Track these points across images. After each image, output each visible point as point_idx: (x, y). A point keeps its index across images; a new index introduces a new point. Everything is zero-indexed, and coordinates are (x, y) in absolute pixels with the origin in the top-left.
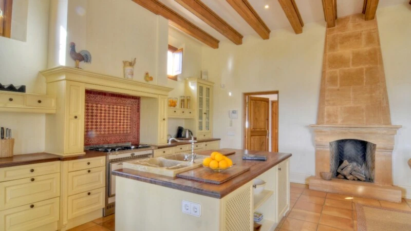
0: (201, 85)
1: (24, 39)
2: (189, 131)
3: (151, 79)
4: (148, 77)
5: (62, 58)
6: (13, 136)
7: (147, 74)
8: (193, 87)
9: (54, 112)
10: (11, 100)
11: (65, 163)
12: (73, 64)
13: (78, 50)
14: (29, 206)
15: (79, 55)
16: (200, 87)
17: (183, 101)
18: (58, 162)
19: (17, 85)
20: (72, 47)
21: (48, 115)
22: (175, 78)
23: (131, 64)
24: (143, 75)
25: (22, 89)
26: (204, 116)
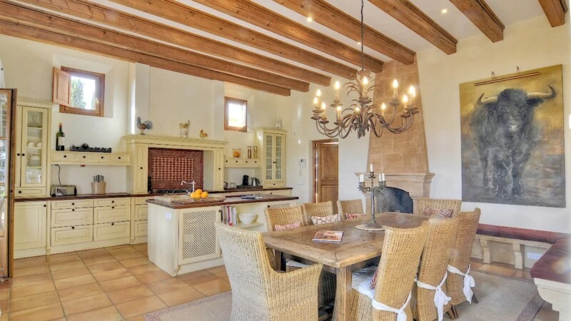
0: (268, 135)
1: (112, 117)
2: (256, 180)
3: (206, 135)
4: (203, 134)
5: (133, 129)
6: (105, 181)
7: (202, 131)
8: (260, 138)
9: (129, 164)
10: (102, 158)
11: (133, 198)
12: (140, 131)
13: (142, 122)
14: (111, 224)
15: (143, 124)
16: (267, 136)
17: (249, 151)
18: (129, 198)
19: (107, 147)
20: (139, 120)
21: (127, 166)
22: (244, 130)
23: (186, 126)
24: (199, 133)
25: (109, 150)
26: (274, 166)
